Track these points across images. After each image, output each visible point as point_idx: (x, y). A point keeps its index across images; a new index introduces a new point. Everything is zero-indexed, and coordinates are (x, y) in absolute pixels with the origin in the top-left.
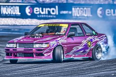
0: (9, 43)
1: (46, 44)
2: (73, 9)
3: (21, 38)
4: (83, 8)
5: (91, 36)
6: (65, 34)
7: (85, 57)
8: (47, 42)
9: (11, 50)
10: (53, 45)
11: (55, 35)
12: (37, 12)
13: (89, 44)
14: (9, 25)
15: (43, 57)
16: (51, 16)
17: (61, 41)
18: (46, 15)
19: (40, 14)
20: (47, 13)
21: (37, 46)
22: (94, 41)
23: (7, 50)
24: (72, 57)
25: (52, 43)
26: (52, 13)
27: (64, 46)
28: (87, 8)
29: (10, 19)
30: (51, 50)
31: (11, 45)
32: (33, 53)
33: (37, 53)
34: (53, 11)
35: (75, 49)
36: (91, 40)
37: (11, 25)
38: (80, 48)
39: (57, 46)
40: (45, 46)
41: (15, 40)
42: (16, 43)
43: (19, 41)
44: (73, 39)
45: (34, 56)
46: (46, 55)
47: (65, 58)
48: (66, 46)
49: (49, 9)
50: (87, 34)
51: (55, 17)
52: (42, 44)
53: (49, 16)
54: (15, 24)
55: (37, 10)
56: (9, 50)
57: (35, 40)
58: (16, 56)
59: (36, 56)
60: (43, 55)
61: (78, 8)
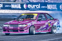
0: (5, 24)
1: (25, 25)
2: (48, 5)
3: (11, 21)
4: (53, 5)
5: (50, 20)
6: (36, 19)
7: (47, 32)
8: (26, 24)
9: (6, 28)
10: (29, 25)
11: (30, 20)
12: (29, 7)
13: (49, 25)
14: (15, 14)
15: (24, 32)
16: (37, 9)
17: (34, 23)
18: (34, 8)
19: (31, 8)
20: (34, 7)
21: (20, 26)
22: (52, 23)
23: (4, 28)
24: (39, 32)
25: (28, 24)
26: (37, 7)
27: (35, 26)
28: (55, 5)
29: (16, 10)
30: (28, 28)
31: (6, 26)
32: (18, 30)
33: (20, 30)
34: (38, 6)
35: (41, 27)
36: (50, 22)
37: (16, 14)
38: (44, 27)
39: (32, 26)
40: (24, 26)
41: (8, 23)
42: (9, 24)
43: (11, 23)
44: (40, 22)
45: (19, 31)
46: (25, 31)
47: (36, 32)
48: (36, 25)
49: (35, 5)
50: (48, 19)
51: (38, 9)
52: (23, 25)
53: (36, 9)
54: (18, 13)
55: (29, 6)
56: (5, 28)
57: (19, 23)
58: (9, 31)
59: (20, 31)
60: (24, 31)
61: (50, 5)
